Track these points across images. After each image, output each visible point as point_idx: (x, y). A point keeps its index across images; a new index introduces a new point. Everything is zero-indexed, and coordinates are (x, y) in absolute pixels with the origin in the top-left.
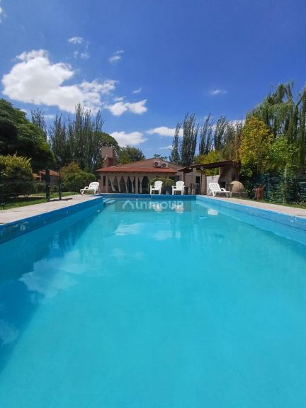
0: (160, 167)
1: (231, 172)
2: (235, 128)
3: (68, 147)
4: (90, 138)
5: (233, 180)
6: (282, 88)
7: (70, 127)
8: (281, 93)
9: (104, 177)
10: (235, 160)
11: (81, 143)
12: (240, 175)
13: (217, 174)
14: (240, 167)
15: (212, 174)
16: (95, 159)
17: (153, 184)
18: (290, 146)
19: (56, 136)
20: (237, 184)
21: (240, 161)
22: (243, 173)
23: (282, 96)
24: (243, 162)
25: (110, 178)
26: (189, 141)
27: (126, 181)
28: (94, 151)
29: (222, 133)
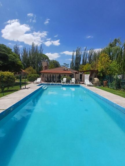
0: (66, 70)
1: (94, 74)
2: (97, 53)
3: (29, 60)
4: (38, 56)
5: (95, 77)
6: (116, 40)
7: (30, 52)
8: (115, 42)
9: (43, 74)
10: (96, 69)
11: (34, 58)
12: (98, 76)
13: (89, 74)
14: (98, 72)
15: (87, 74)
16: (40, 65)
17: (63, 79)
18: (118, 65)
19: (24, 55)
20: (96, 79)
21: (98, 70)
22: (99, 75)
23: (116, 43)
24: (99, 71)
25: (45, 75)
26: (78, 58)
27: (52, 76)
28: (39, 62)
29: (91, 55)
